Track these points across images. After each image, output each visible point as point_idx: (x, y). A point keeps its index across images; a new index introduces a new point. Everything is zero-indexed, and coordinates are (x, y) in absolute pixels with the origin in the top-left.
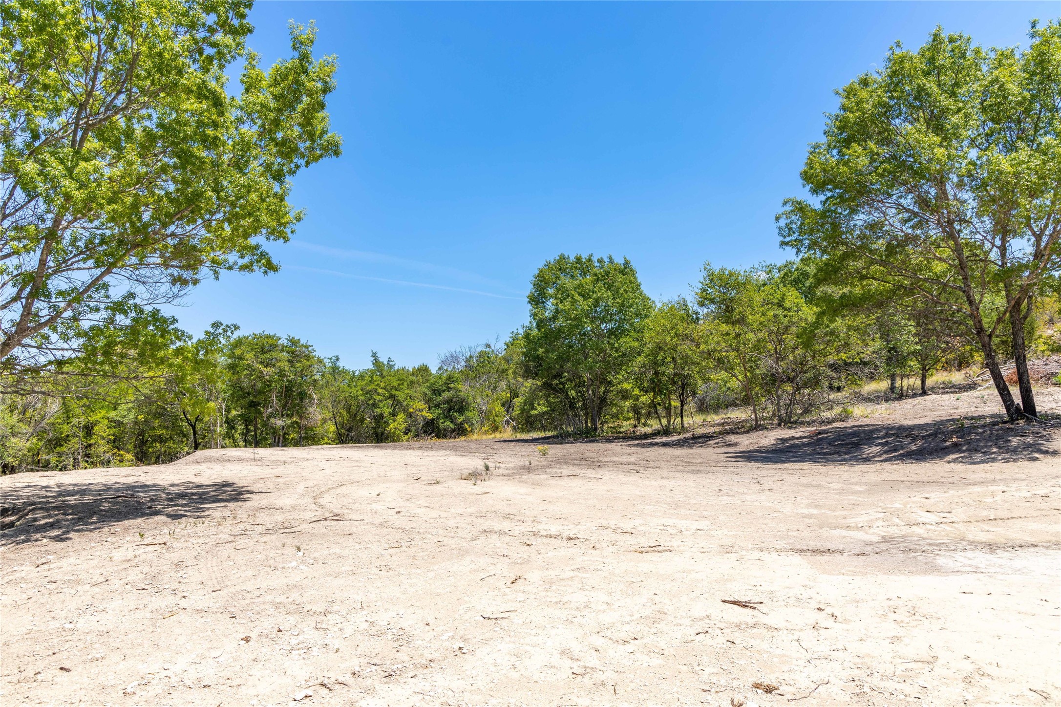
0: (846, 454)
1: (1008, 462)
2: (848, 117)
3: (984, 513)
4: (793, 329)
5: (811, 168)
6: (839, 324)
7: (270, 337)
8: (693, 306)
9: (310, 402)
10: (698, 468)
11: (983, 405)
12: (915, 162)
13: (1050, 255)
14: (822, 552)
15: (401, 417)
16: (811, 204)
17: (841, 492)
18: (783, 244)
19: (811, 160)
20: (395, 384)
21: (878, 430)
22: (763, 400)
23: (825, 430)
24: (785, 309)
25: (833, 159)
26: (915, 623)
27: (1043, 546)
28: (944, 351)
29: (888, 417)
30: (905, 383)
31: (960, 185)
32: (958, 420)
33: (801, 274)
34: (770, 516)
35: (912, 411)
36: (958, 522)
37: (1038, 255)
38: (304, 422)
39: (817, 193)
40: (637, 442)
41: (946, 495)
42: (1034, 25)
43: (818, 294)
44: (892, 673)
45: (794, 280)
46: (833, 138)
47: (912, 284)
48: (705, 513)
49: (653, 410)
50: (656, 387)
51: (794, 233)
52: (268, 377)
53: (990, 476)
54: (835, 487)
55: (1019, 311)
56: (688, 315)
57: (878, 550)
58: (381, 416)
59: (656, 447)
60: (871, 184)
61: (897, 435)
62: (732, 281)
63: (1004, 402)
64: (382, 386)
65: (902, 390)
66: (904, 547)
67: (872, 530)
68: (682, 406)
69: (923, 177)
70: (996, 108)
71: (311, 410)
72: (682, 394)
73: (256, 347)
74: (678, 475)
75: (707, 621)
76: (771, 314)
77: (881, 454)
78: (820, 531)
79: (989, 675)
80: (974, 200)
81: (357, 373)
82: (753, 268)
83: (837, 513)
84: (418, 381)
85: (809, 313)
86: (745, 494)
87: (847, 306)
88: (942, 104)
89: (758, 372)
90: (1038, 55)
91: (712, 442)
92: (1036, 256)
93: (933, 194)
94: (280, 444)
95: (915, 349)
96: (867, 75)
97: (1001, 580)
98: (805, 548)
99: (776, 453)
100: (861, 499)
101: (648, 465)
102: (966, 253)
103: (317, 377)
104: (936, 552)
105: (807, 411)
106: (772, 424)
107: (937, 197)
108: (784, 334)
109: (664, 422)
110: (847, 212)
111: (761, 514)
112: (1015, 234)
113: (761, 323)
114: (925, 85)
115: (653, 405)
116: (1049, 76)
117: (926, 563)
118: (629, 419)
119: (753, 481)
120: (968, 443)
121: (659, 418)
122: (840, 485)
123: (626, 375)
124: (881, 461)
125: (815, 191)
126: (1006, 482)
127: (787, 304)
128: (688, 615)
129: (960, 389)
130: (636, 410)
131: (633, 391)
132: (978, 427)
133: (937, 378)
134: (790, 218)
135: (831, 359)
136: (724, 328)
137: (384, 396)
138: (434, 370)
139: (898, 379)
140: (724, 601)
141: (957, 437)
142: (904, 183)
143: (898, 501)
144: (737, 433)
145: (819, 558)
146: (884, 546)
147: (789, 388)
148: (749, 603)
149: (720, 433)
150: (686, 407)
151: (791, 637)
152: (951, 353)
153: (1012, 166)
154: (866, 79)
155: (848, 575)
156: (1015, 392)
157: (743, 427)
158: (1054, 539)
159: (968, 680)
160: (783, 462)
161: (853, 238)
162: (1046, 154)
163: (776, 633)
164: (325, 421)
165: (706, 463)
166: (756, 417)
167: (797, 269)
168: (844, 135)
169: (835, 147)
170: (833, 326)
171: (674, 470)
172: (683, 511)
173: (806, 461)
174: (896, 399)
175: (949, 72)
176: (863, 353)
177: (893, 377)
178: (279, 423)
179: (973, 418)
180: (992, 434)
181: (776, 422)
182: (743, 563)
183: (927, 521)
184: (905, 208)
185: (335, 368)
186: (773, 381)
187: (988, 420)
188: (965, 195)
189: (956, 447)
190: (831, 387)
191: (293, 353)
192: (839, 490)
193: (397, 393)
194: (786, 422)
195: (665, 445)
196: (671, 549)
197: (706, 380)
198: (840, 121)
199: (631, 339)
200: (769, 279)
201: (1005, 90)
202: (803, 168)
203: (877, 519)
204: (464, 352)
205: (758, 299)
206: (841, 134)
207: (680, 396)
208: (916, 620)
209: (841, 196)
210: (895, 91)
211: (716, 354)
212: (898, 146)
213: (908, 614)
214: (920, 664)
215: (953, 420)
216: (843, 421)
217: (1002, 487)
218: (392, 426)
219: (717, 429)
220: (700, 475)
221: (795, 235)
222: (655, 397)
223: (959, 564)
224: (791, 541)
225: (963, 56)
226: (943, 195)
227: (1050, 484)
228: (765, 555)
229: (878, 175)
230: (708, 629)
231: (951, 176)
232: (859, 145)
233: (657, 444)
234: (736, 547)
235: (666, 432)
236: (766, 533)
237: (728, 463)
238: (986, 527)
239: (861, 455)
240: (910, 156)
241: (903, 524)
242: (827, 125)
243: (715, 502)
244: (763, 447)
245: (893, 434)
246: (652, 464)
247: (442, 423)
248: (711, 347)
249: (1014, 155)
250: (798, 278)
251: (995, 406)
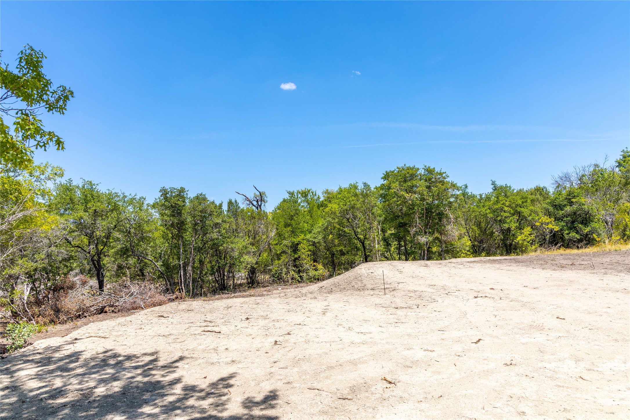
7: (411, 168)
9: (447, 221)
15: (527, 230)
20: (520, 202)
38: (444, 238)
52: (410, 202)
58: (509, 230)
64: (507, 204)
71: (449, 227)
73: (399, 178)
81: (483, 196)
84: (538, 199)
94: (426, 258)
103: (452, 200)
137: (510, 213)
138: (551, 189)
164: (460, 237)
178: (423, 239)
185: (464, 194)
191: (430, 180)
193: (522, 209)
204: (578, 171)
218: (519, 238)
247: (568, 234)
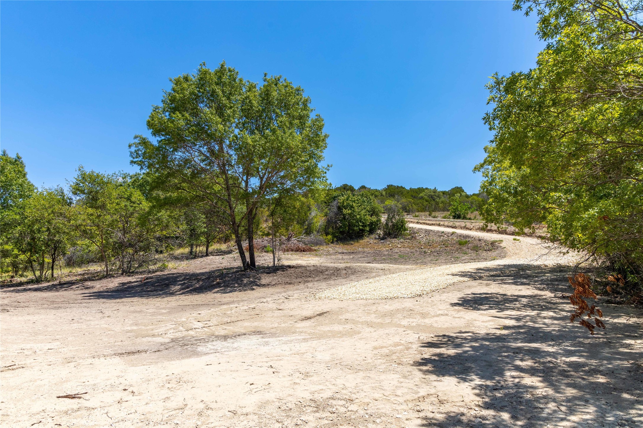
0: (161, 291)
1: (241, 291)
2: (175, 96)
3: (226, 320)
4: (136, 215)
5: (153, 120)
6: (164, 214)
8: (68, 193)
10: (60, 305)
11: (234, 262)
12: (208, 129)
13: (266, 188)
14: (134, 353)
16: (151, 141)
17: (153, 314)
18: (132, 162)
19: (153, 115)
21: (180, 276)
22: (113, 259)
23: (150, 277)
24: (131, 202)
25: (166, 118)
26: (179, 387)
27: (248, 334)
28: (218, 233)
29: (187, 268)
30: (198, 249)
31: (230, 146)
32: (221, 270)
33: (145, 181)
34: (105, 334)
35: (199, 265)
36: (212, 326)
37: (261, 187)
39: (155, 135)
40: (12, 289)
41: (210, 311)
42: (265, 75)
43: (154, 195)
44: (161, 419)
45: (140, 185)
46: (167, 106)
47: (203, 195)
48: (58, 337)
49: (29, 265)
50: (32, 248)
51: (140, 157)
53: (232, 299)
54: (150, 312)
55: (251, 214)
56: (63, 199)
57: (167, 347)
59: (28, 292)
60: (185, 136)
61: (190, 279)
62: (98, 180)
63: (242, 260)
65: (196, 253)
66: (182, 343)
67: (167, 335)
68: (53, 262)
69: (212, 138)
70: (247, 111)
72: (54, 254)
74: (42, 311)
75: (42, 414)
76: (123, 204)
77: (180, 290)
78: (136, 340)
79: (211, 408)
80: (235, 155)
82: (115, 174)
83: (148, 328)
85: (146, 205)
86: (90, 320)
87: (168, 204)
88: (224, 102)
89: (111, 240)
90: (266, 91)
91: (74, 287)
92: (260, 188)
93: (217, 149)
95: (204, 231)
96: (187, 75)
97: (226, 355)
98: (124, 352)
99: (118, 292)
100: (164, 318)
101: (17, 305)
102: (231, 182)
104: (198, 344)
105: (140, 266)
106: (117, 274)
107: (219, 151)
108: (130, 217)
109: (38, 273)
110: (172, 149)
111: (99, 333)
112: (253, 176)
113: (116, 210)
114: (216, 90)
115: (30, 261)
116: (270, 102)
117: (192, 351)
118: (8, 272)
119: (98, 311)
120: (224, 282)
121: (33, 271)
122: (154, 310)
123: (6, 239)
124: (180, 294)
125: (154, 134)
126: (238, 302)
127: (133, 199)
128: (28, 412)
129: (225, 253)
130: (15, 265)
131: (13, 251)
132: (229, 274)
133: (214, 247)
134: (138, 147)
135: (158, 234)
136: (90, 210)
139: (194, 247)
140: (59, 397)
141: (219, 279)
142: (203, 140)
143: (183, 317)
144: (93, 280)
145: (132, 357)
146: (171, 345)
147: (130, 251)
148: (78, 395)
149: (81, 280)
150: (57, 263)
151: (103, 411)
152: (221, 234)
153: (252, 141)
154: (187, 77)
155: (147, 365)
156: (247, 255)
157: (98, 276)
158: (253, 330)
159: (200, 414)
160: (121, 298)
161: (174, 165)
162: (266, 139)
163: (92, 411)
165: (67, 301)
166: (107, 269)
167: (142, 178)
168: (173, 105)
169: (167, 111)
170: (160, 214)
171: (40, 307)
172: (41, 337)
173: (136, 297)
174: (192, 258)
175: (228, 87)
176: (176, 231)
177: (192, 246)
179: (228, 269)
180: (235, 277)
181: (120, 272)
182: (79, 368)
183: (197, 327)
184: (202, 153)
186: (120, 246)
187: (235, 270)
188: (232, 152)
189: (218, 285)
190: (157, 251)
192: (152, 313)
194: (127, 272)
195: (36, 290)
196: (24, 366)
197: (74, 245)
198: (171, 97)
199: (13, 213)
200: (124, 182)
201: (252, 103)
202: (148, 119)
203: (171, 329)
205: (115, 194)
206: (171, 104)
207: (52, 255)
208: (180, 385)
209: (168, 140)
210: (202, 89)
211: (82, 227)
212: (201, 119)
213: (177, 383)
214: (177, 411)
215: (219, 270)
216: (162, 271)
217: (236, 305)
219: (78, 278)
220: (60, 310)
221: (140, 158)
222: (31, 256)
223: (208, 349)
224: (116, 349)
225: (234, 80)
226: (221, 149)
227: (257, 301)
228: (96, 361)
229: (189, 132)
230: (41, 420)
231: (225, 141)
232: (180, 113)
233: (30, 289)
234: (76, 358)
235: (38, 281)
236: (100, 345)
237: (83, 300)
238: (225, 327)
239: (169, 291)
240: (207, 125)
241: (184, 330)
242: (164, 97)
243: (67, 328)
244: (109, 289)
245: (188, 279)
246: (22, 304)
248: (79, 222)
249: (253, 136)
250: (143, 184)
251: (238, 263)
